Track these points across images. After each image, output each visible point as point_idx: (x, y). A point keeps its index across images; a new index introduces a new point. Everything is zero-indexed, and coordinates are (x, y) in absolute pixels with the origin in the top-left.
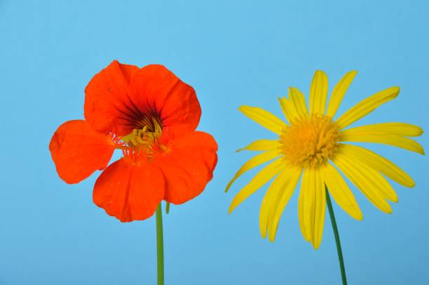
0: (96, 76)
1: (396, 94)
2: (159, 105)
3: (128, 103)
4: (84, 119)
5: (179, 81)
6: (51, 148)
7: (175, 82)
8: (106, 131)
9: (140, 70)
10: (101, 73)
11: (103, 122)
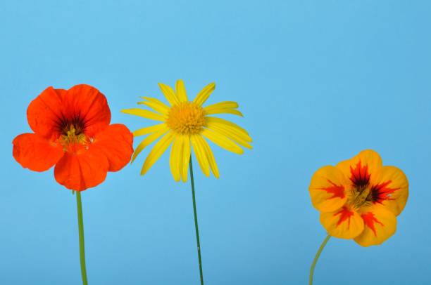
0: (33, 101)
1: (214, 88)
3: (59, 121)
4: (31, 132)
5: (99, 93)
6: (14, 154)
7: (96, 94)
9: (68, 92)
10: (37, 99)
11: (44, 130)
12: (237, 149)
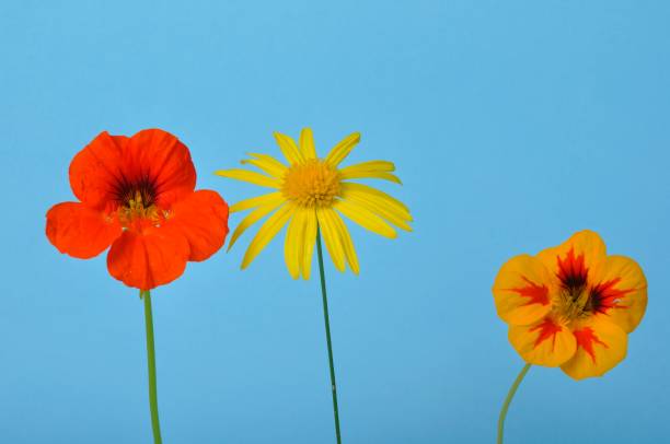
0: (79, 154)
2: (154, 172)
4: (75, 199)
5: (178, 142)
6: (48, 233)
7: (173, 143)
8: (100, 208)
9: (131, 140)
10: (84, 150)
11: (95, 197)
12: (387, 230)
